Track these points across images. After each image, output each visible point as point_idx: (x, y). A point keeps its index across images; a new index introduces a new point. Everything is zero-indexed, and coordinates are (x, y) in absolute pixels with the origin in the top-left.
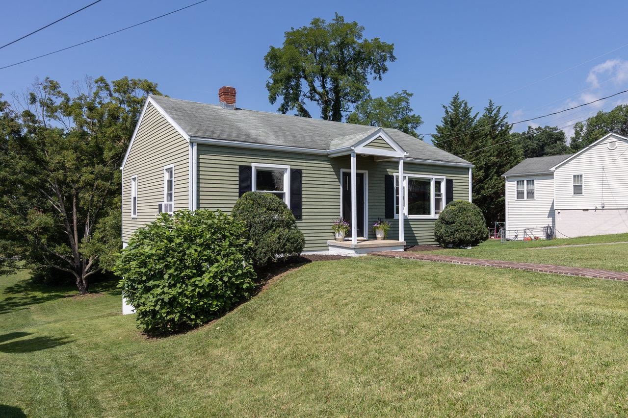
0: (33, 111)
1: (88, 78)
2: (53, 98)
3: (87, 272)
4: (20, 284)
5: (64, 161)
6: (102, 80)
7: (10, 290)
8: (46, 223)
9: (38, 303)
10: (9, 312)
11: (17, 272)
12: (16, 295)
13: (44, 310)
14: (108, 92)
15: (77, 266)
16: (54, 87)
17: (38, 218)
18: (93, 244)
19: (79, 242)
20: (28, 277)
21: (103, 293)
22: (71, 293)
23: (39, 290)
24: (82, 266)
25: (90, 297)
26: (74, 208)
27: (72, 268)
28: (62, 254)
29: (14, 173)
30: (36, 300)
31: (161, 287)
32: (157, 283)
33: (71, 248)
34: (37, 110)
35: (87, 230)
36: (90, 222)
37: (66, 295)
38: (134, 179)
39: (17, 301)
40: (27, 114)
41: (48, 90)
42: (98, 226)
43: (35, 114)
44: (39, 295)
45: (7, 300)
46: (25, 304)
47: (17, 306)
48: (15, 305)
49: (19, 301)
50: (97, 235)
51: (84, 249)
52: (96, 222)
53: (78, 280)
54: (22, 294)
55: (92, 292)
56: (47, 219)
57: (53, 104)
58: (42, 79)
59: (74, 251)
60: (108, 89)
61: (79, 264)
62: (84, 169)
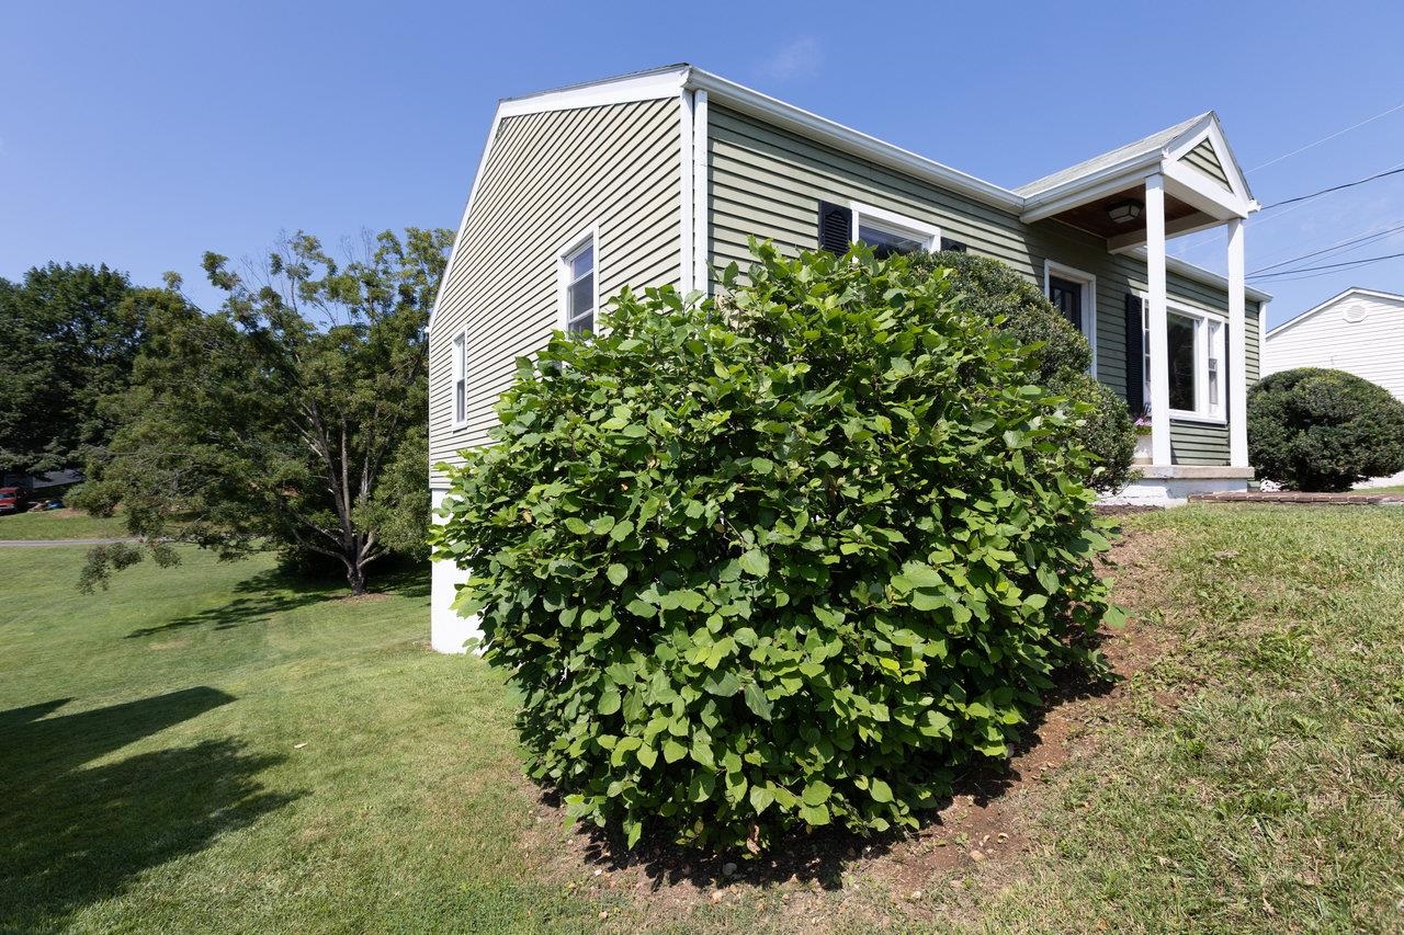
0: (276, 289)
1: (365, 232)
2: (310, 265)
3: (365, 558)
4: (261, 576)
5: (325, 369)
6: (389, 236)
7: (245, 586)
8: (296, 473)
9: (287, 609)
10: (232, 626)
11: (249, 557)
12: (251, 596)
13: (291, 623)
14: (398, 256)
15: (349, 547)
16: (310, 247)
17: (285, 465)
18: (375, 509)
19: (352, 505)
20: (275, 565)
21: (391, 592)
22: (340, 592)
23: (291, 587)
24: (355, 545)
25: (370, 601)
26: (344, 450)
27: (339, 549)
28: (323, 527)
29: (246, 390)
30: (282, 605)
31: (715, 623)
32: (688, 599)
33: (338, 516)
34: (283, 286)
35: (364, 487)
36: (369, 472)
37: (331, 596)
38: (460, 339)
39: (250, 605)
40: (268, 294)
41: (300, 250)
42: (384, 478)
43: (279, 293)
44: (288, 594)
45: (236, 603)
46: (264, 611)
47: (248, 615)
48: (249, 612)
49: (256, 605)
50: (380, 493)
51: (359, 515)
52: (380, 471)
53: (350, 570)
54: (262, 593)
55: (372, 592)
56: (298, 467)
57: (308, 274)
58: (291, 234)
59: (344, 522)
60: (398, 252)
61: (351, 544)
62: (359, 382)
